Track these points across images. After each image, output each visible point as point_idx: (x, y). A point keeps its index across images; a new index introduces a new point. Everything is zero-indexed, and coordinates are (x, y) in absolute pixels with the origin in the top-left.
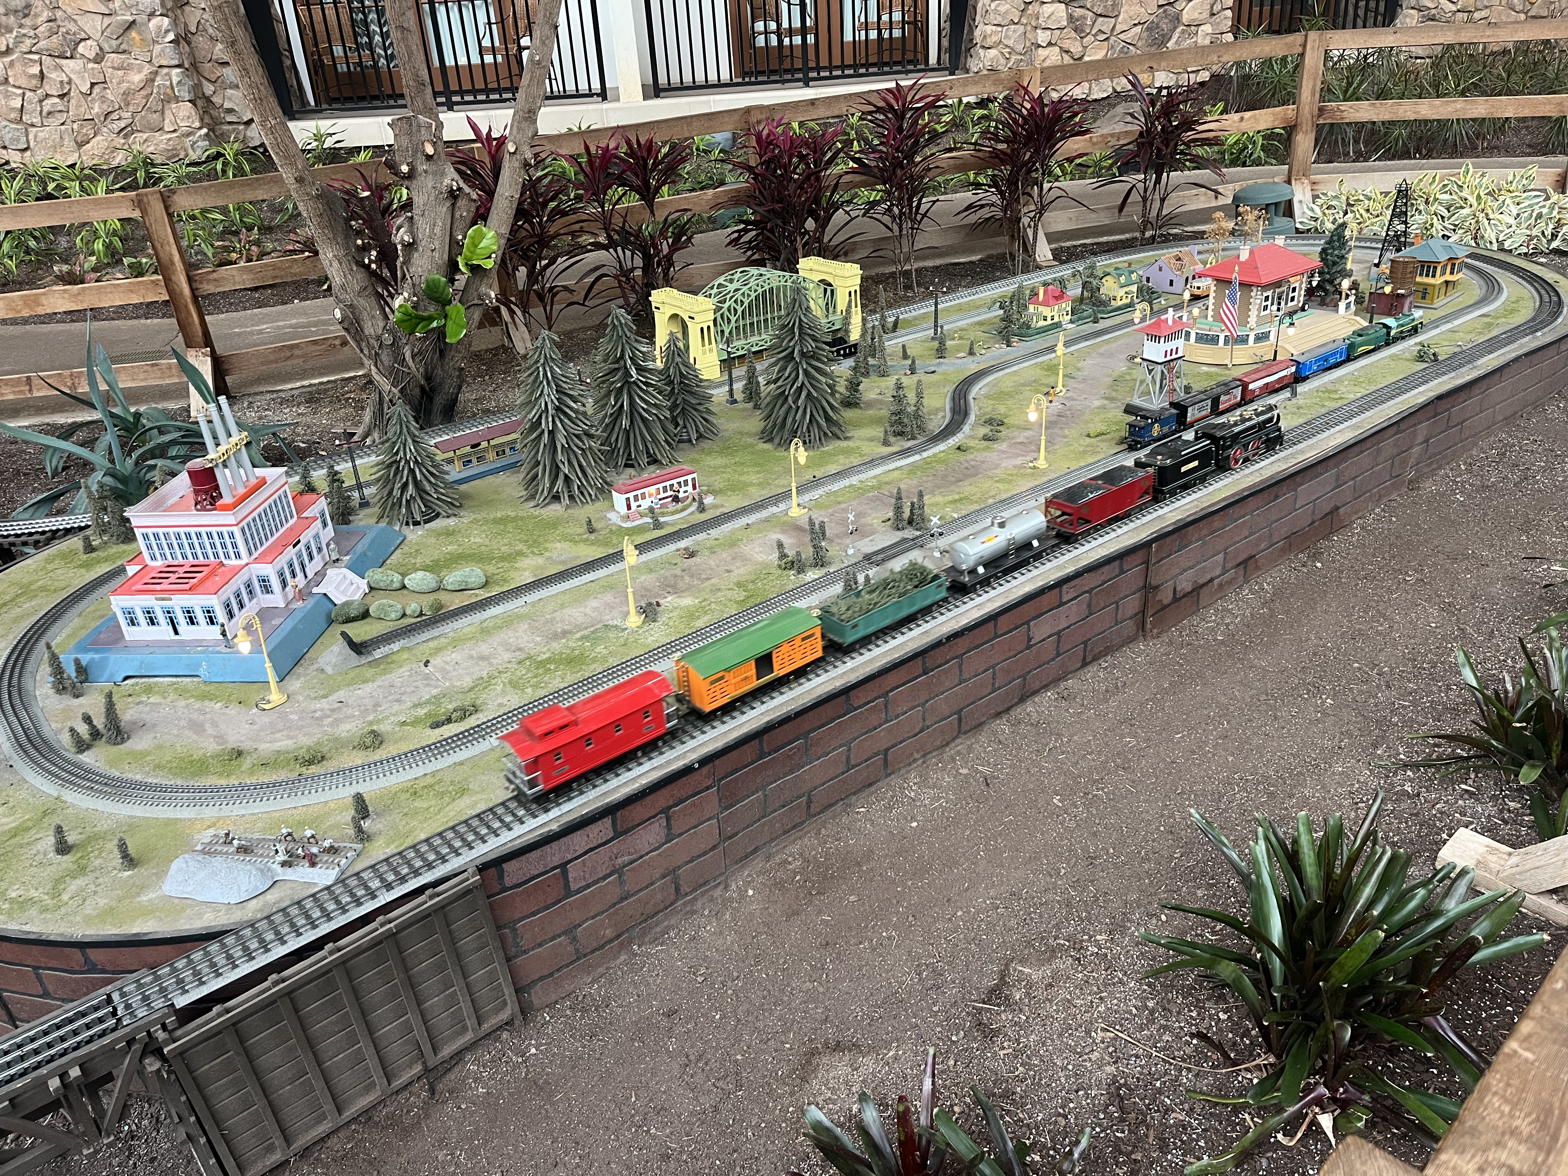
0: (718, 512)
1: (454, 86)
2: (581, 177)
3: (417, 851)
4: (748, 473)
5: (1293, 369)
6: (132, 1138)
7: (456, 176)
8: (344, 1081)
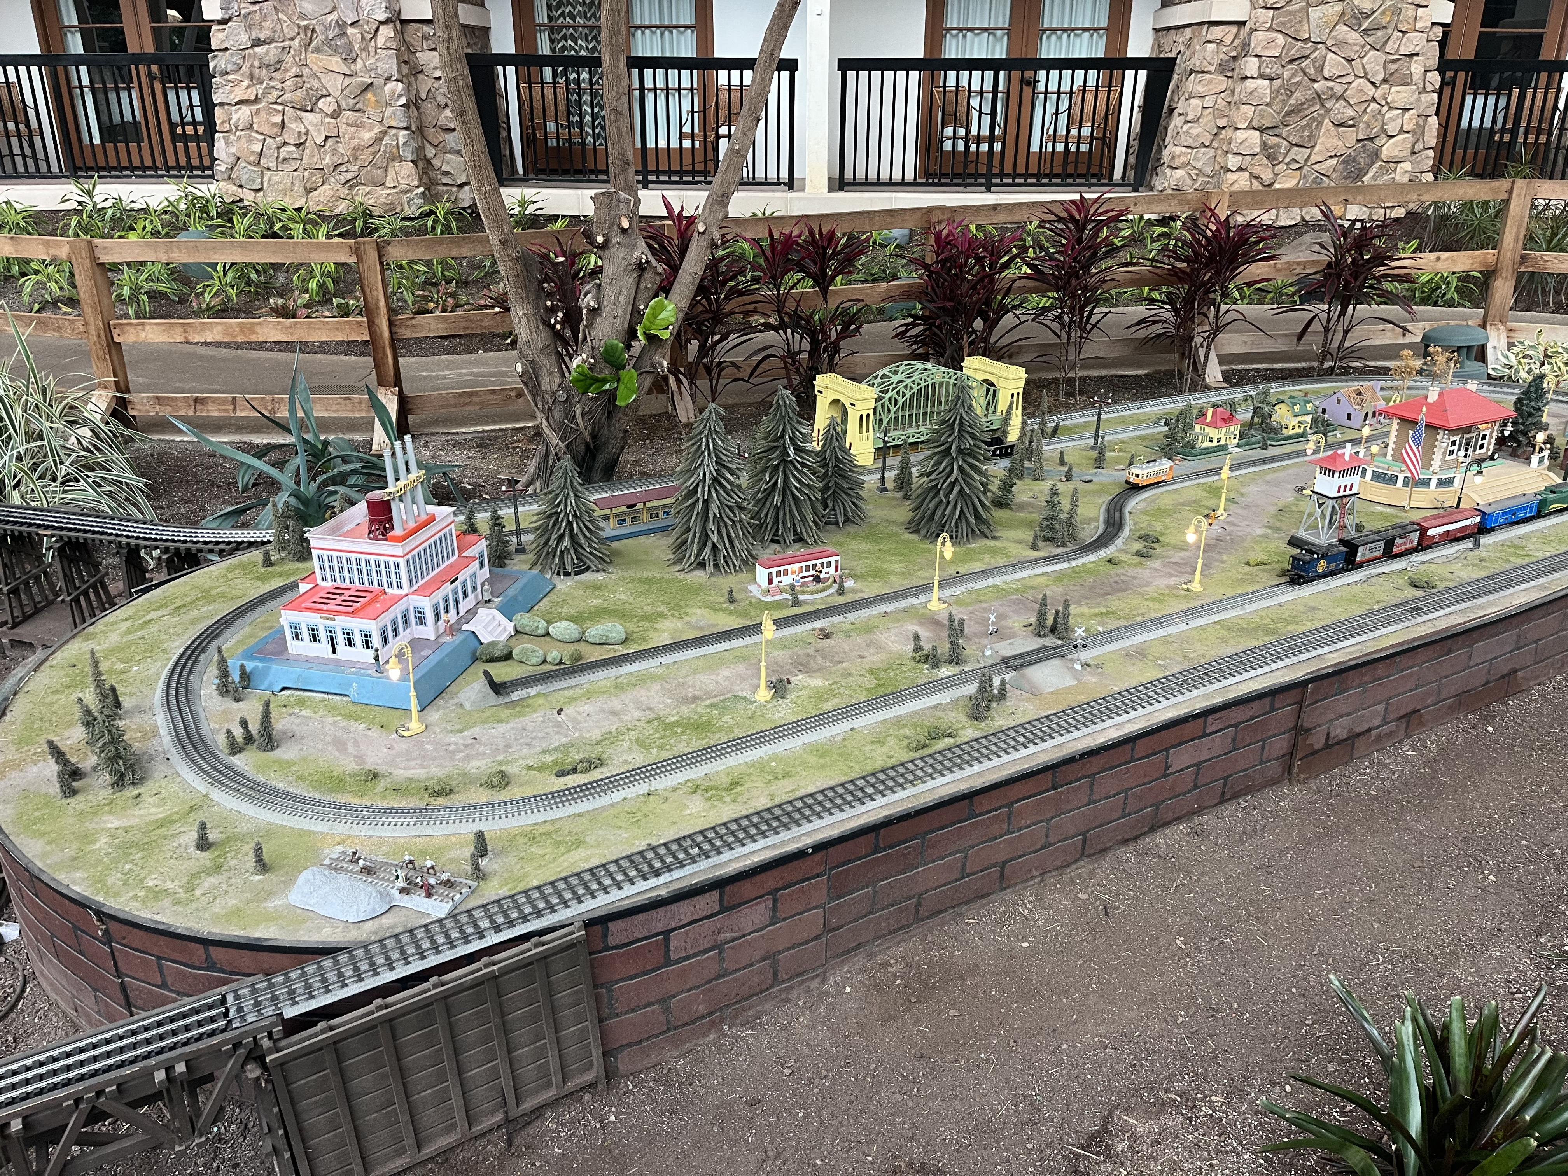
0: (857, 597)
1: (651, 166)
2: (762, 261)
3: (528, 897)
4: (891, 562)
5: (1478, 519)
6: (220, 1141)
7: (646, 250)
8: (429, 1116)
